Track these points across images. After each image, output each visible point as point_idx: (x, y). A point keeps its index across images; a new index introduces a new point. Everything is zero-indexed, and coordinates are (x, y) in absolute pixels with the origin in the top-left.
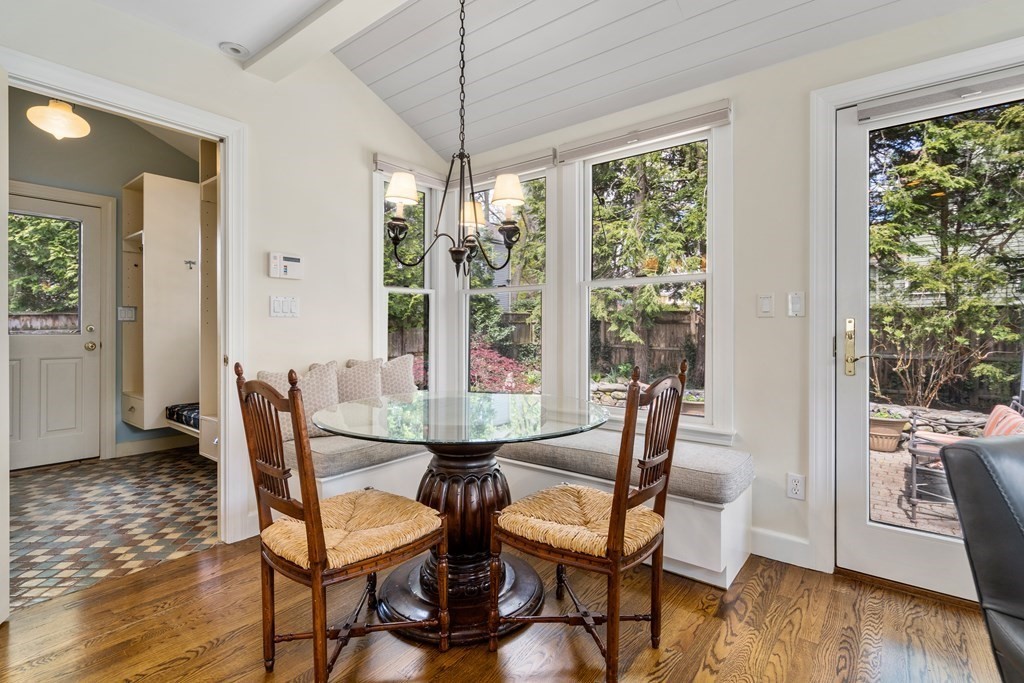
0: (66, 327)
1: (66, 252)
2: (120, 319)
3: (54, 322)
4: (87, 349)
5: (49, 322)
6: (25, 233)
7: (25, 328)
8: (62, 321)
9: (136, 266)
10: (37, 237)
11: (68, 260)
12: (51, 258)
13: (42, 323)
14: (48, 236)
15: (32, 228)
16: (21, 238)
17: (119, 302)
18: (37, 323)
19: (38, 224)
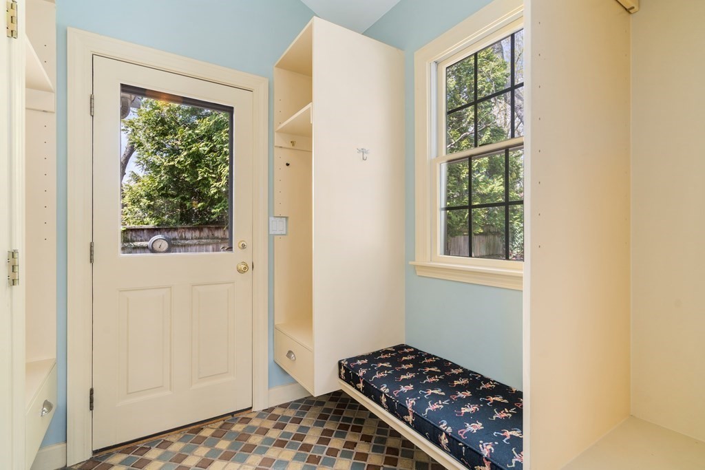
0: (208, 238)
1: (210, 173)
2: (271, 233)
3: (200, 233)
4: (239, 271)
5: (197, 234)
6: (181, 158)
7: (181, 238)
8: (206, 232)
9: (288, 165)
10: (189, 161)
11: (210, 179)
12: (199, 178)
13: (192, 234)
14: (197, 158)
15: (185, 153)
16: (179, 162)
17: (271, 212)
18: (188, 235)
19: (190, 149)
